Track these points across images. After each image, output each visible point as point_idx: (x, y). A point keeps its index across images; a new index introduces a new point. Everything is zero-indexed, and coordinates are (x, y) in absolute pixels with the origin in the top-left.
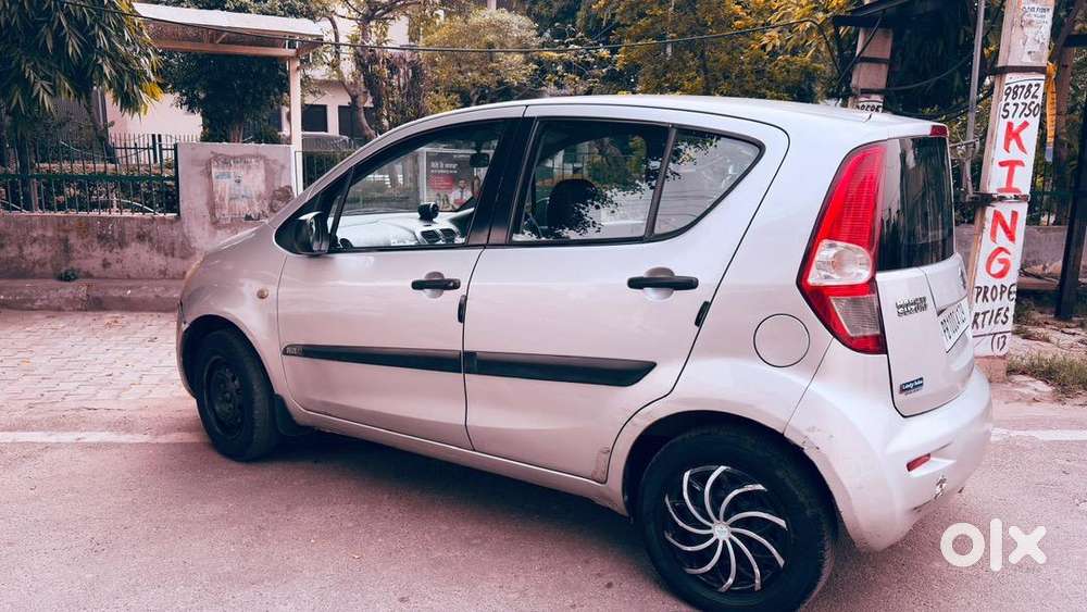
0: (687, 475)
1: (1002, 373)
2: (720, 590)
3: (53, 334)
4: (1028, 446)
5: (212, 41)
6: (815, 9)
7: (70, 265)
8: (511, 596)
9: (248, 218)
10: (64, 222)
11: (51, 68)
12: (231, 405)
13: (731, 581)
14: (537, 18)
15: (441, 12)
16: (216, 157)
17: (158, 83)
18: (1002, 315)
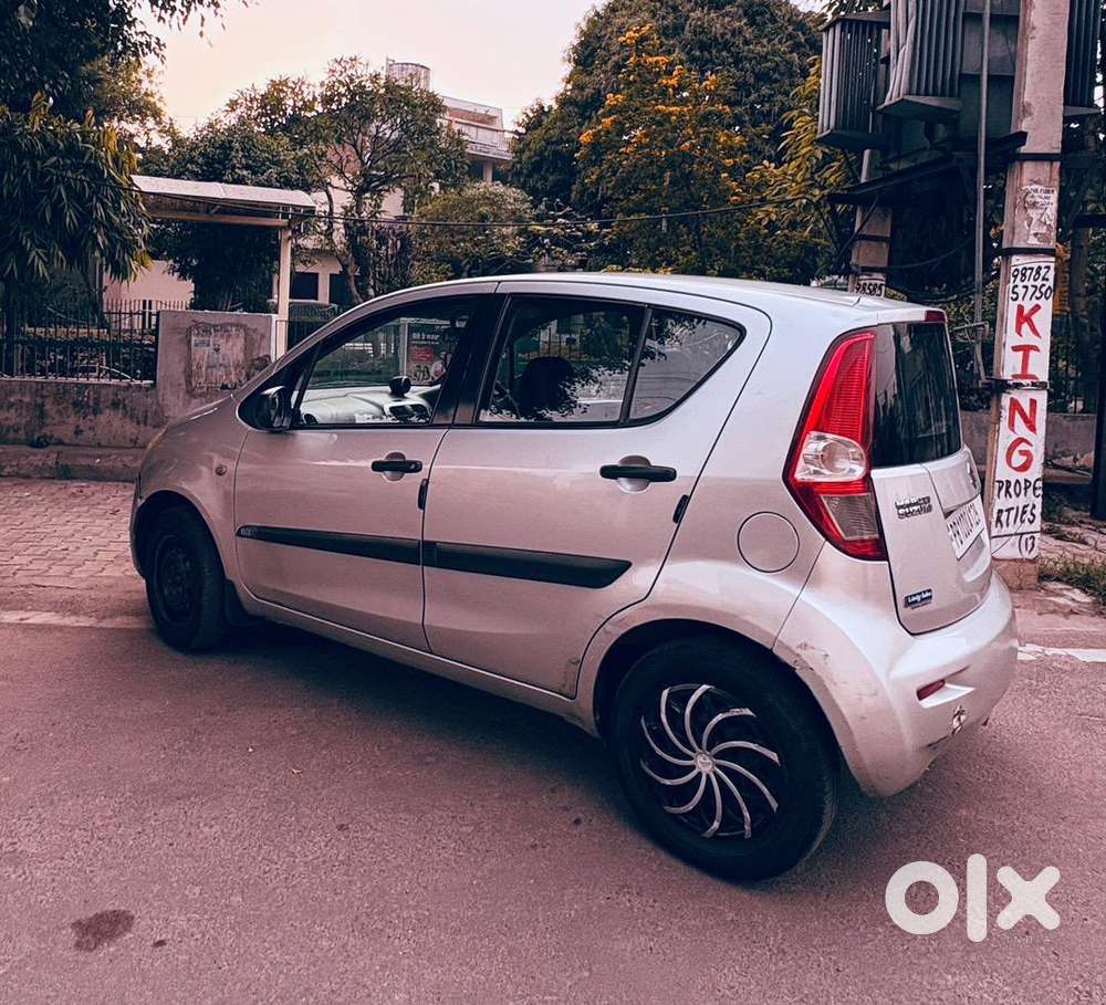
0: (665, 693)
1: (1033, 580)
2: (705, 835)
3: (17, 502)
4: (1066, 667)
5: (208, 212)
6: (811, 185)
7: (44, 431)
8: (464, 829)
9: (224, 387)
10: (43, 388)
11: (46, 237)
12: (180, 589)
13: (716, 825)
14: (533, 191)
15: (436, 185)
16: (197, 325)
17: (148, 252)
18: (1028, 513)
